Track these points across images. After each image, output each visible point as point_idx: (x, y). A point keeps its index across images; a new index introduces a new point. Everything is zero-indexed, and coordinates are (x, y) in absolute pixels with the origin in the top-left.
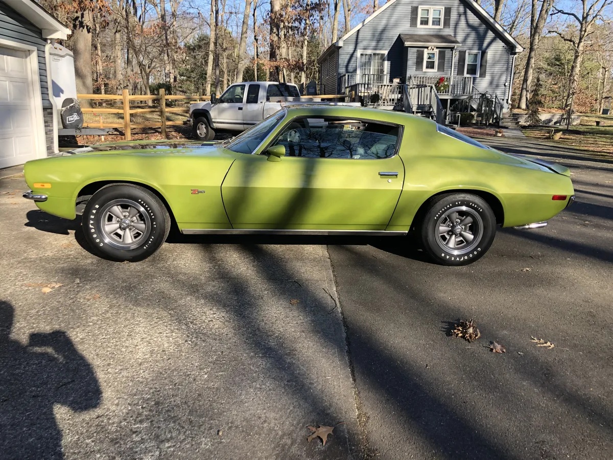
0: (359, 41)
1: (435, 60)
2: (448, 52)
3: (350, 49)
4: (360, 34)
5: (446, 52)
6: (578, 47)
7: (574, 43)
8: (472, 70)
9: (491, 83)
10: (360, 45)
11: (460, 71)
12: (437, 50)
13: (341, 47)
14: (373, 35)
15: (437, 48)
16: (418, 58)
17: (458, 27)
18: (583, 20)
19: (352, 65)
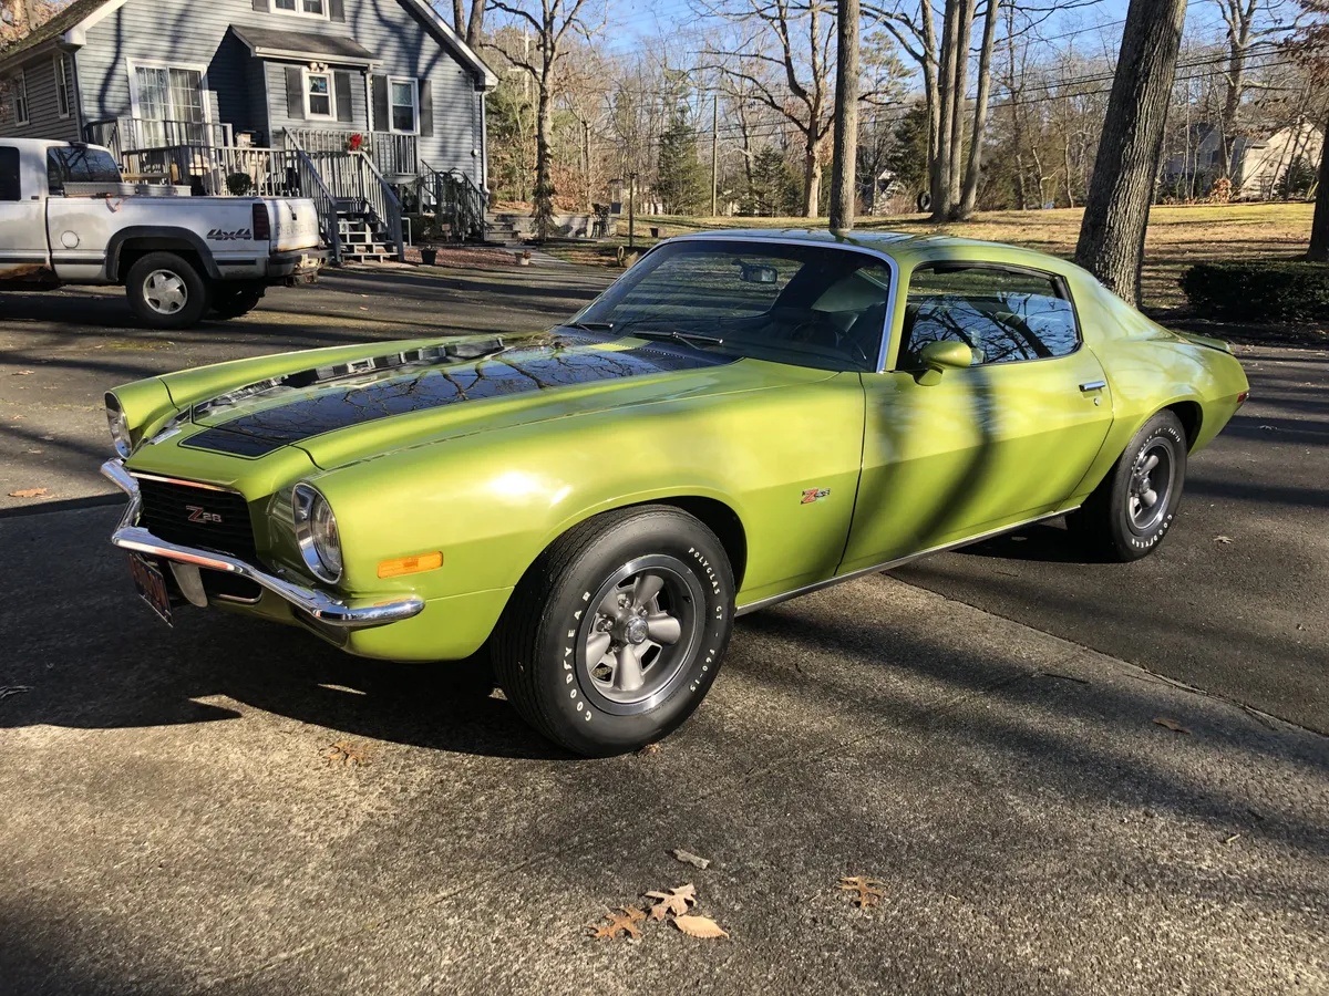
0: (125, 34)
1: (328, 94)
2: (355, 76)
3: (105, 54)
4: (123, 16)
5: (351, 76)
6: (544, 80)
7: (534, 72)
8: (405, 121)
9: (443, 150)
10: (130, 47)
11: (381, 123)
12: (332, 72)
13: (78, 47)
14: (161, 24)
15: (331, 66)
16: (288, 88)
17: (359, 20)
18: (545, 28)
19: (114, 99)
